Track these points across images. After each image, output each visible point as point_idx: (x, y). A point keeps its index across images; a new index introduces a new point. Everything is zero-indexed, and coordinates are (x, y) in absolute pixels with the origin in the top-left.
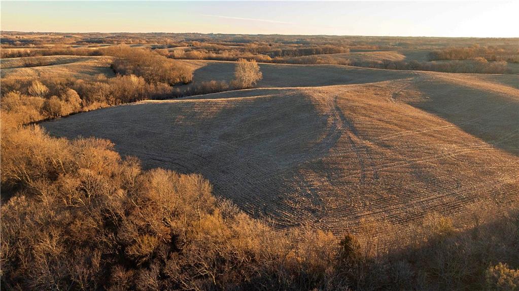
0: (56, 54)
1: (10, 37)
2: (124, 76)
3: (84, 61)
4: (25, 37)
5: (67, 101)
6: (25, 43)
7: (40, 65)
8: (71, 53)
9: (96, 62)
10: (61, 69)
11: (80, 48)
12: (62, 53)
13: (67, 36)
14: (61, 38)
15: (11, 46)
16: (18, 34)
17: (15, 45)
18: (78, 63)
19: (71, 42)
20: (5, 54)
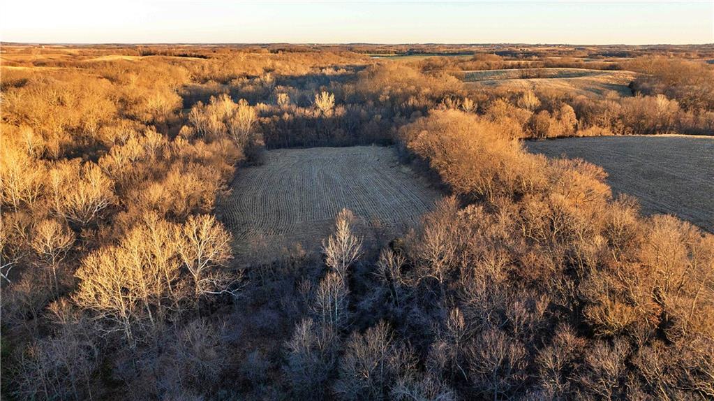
0: (560, 66)
1: (514, 49)
2: (647, 97)
3: (594, 76)
4: (530, 50)
5: (559, 119)
6: (528, 55)
7: (539, 77)
8: (580, 66)
9: (609, 78)
10: (561, 83)
11: (592, 62)
12: (567, 66)
13: (578, 49)
14: (571, 51)
15: (513, 58)
16: (524, 46)
17: (518, 57)
18: (585, 78)
19: (582, 55)
20: (504, 65)
